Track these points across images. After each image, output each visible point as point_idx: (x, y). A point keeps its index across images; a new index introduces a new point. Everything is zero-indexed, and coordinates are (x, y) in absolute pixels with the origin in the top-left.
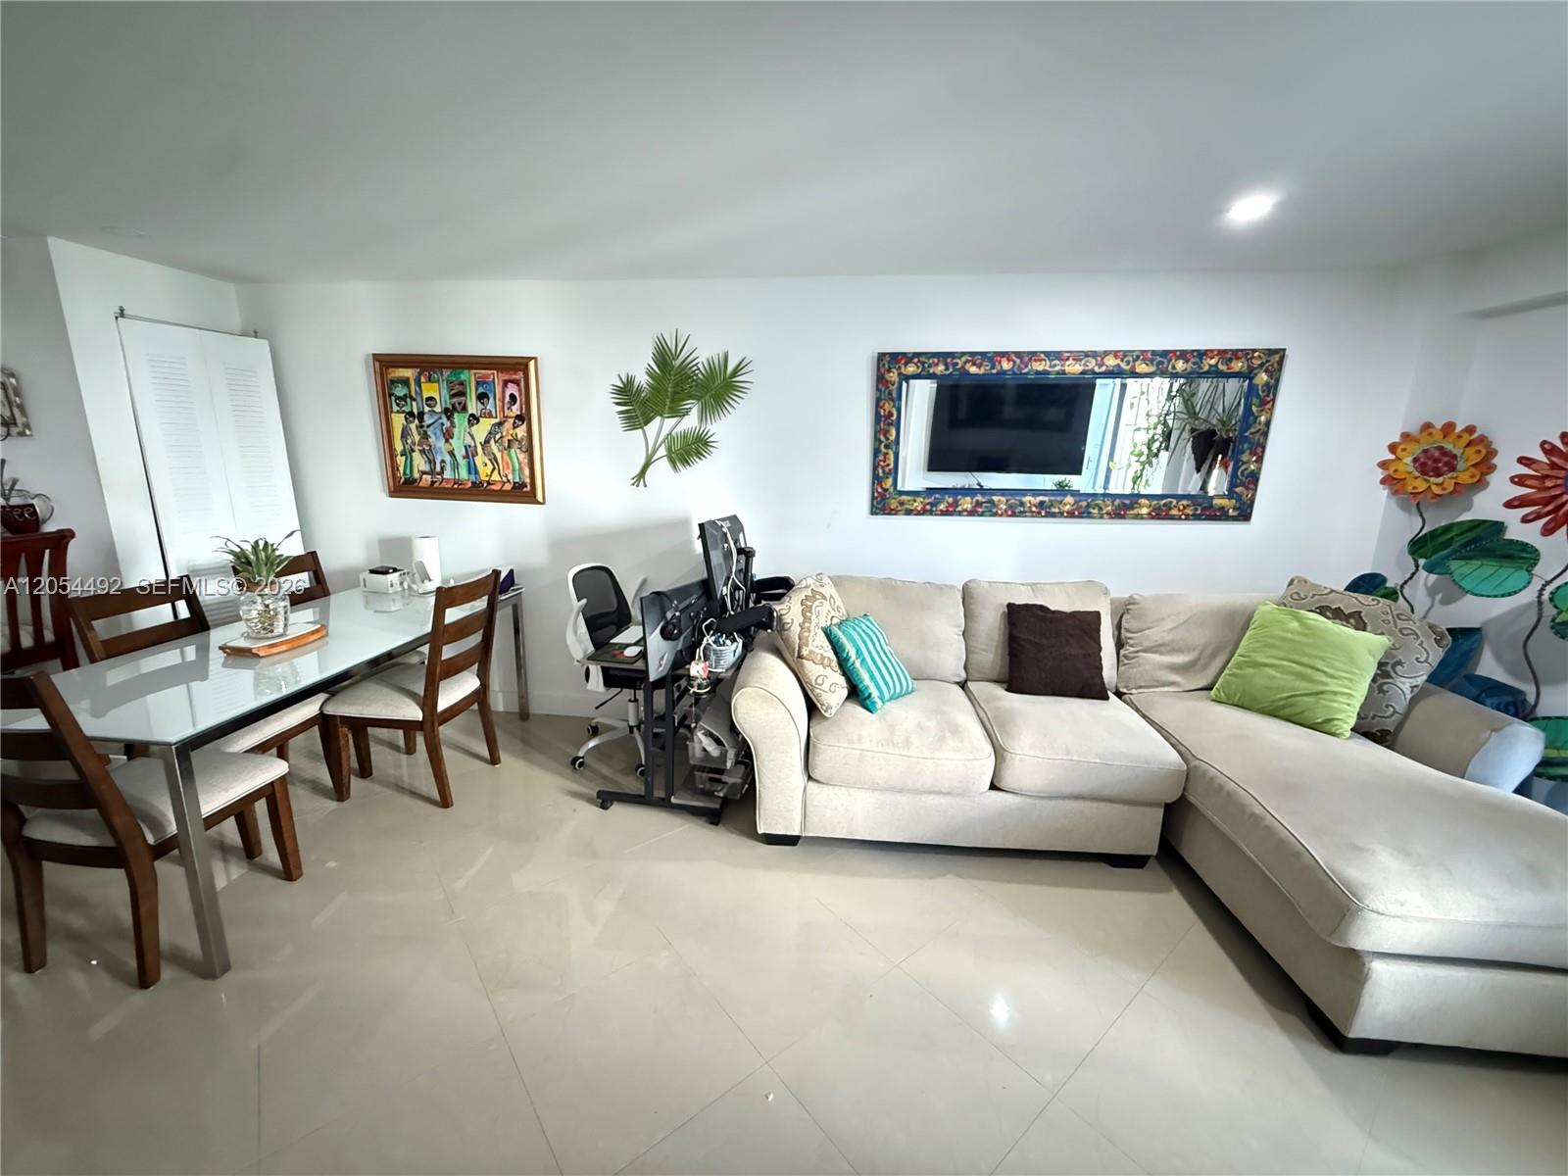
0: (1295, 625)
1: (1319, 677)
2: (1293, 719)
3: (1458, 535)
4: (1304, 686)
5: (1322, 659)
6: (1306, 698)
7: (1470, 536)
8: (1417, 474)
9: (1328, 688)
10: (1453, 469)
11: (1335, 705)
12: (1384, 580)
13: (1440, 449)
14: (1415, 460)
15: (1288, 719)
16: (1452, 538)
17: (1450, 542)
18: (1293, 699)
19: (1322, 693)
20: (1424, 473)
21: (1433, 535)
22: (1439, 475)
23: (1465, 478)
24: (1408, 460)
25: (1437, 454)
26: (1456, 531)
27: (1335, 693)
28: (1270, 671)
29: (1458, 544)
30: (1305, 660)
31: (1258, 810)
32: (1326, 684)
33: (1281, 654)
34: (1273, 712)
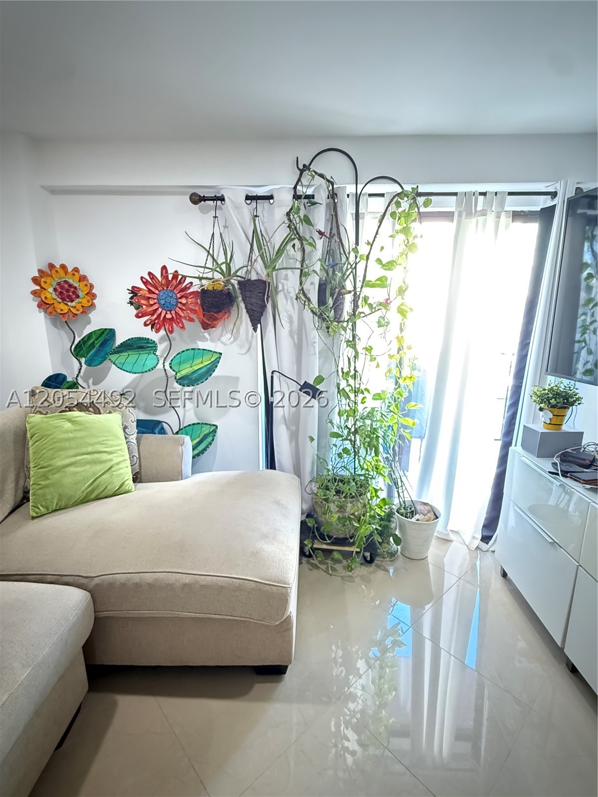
0: (68, 425)
1: (105, 457)
2: (100, 496)
3: (96, 339)
4: (99, 468)
5: (100, 443)
6: (103, 477)
7: (101, 340)
8: (60, 300)
9: (114, 462)
10: (78, 297)
11: (121, 471)
12: (65, 377)
13: (66, 282)
14: (55, 290)
15: (98, 498)
16: (94, 342)
17: (93, 344)
18: (97, 482)
19: (111, 468)
20: (63, 299)
21: (84, 341)
22: (72, 301)
23: (85, 302)
24: (51, 290)
25: (66, 286)
26: (94, 337)
27: (118, 463)
28: (72, 469)
29: (97, 346)
30: (90, 449)
31: (187, 579)
32: (111, 460)
33: (72, 452)
34: (85, 500)
